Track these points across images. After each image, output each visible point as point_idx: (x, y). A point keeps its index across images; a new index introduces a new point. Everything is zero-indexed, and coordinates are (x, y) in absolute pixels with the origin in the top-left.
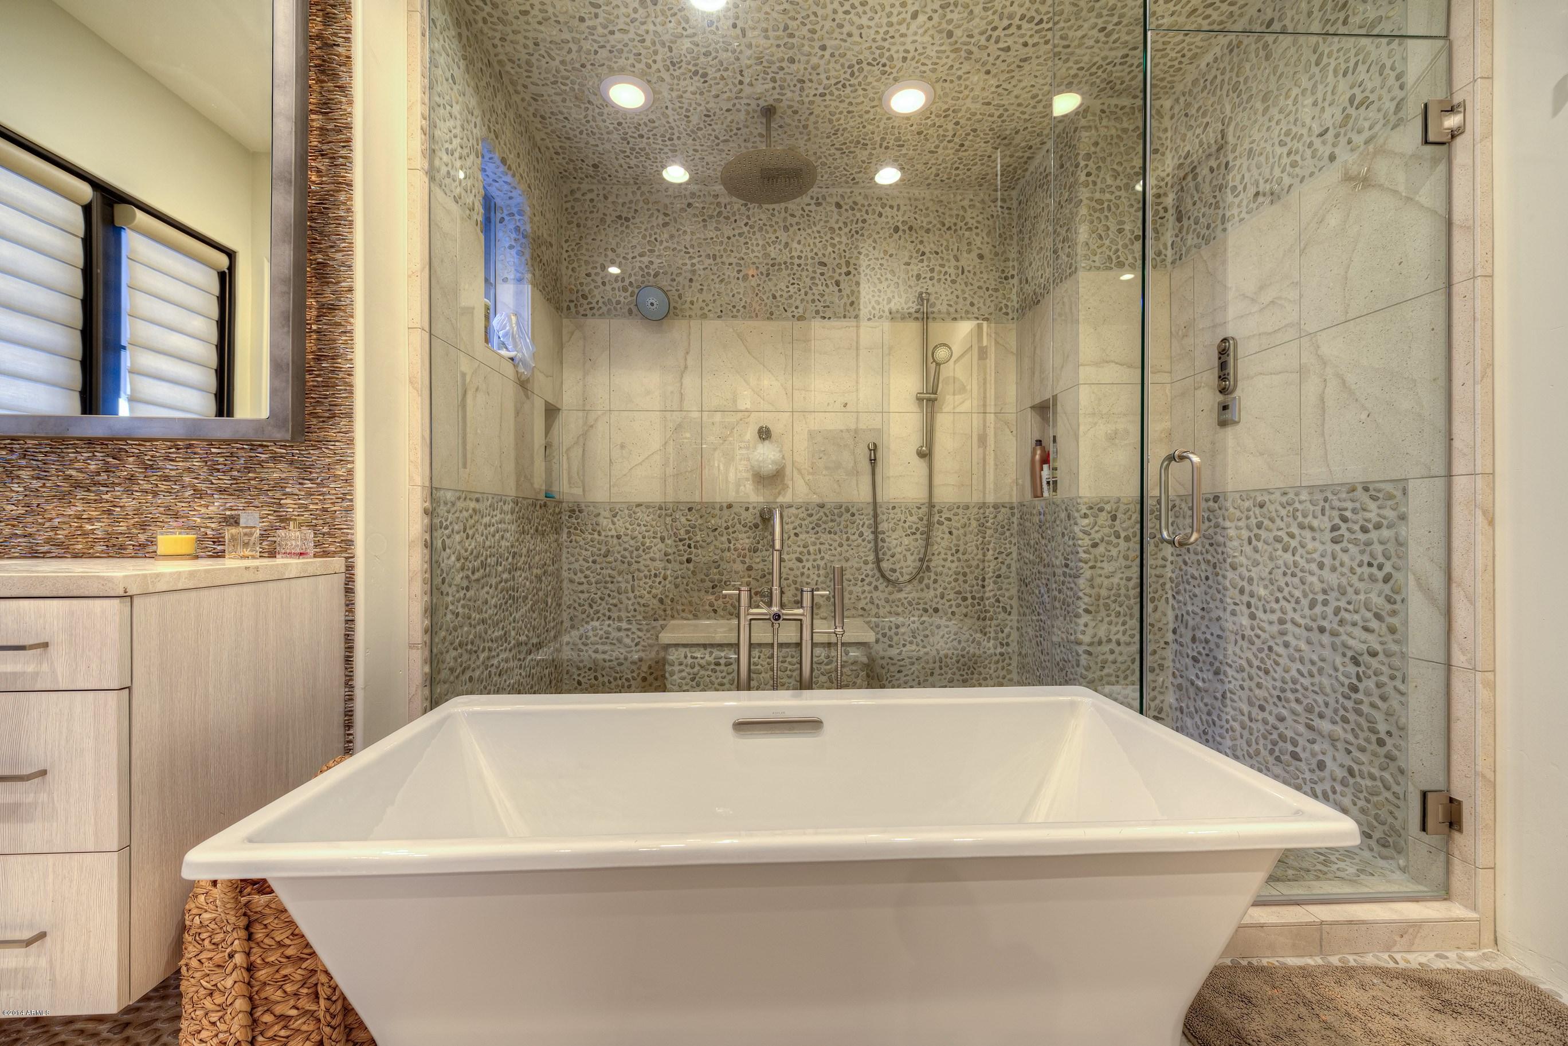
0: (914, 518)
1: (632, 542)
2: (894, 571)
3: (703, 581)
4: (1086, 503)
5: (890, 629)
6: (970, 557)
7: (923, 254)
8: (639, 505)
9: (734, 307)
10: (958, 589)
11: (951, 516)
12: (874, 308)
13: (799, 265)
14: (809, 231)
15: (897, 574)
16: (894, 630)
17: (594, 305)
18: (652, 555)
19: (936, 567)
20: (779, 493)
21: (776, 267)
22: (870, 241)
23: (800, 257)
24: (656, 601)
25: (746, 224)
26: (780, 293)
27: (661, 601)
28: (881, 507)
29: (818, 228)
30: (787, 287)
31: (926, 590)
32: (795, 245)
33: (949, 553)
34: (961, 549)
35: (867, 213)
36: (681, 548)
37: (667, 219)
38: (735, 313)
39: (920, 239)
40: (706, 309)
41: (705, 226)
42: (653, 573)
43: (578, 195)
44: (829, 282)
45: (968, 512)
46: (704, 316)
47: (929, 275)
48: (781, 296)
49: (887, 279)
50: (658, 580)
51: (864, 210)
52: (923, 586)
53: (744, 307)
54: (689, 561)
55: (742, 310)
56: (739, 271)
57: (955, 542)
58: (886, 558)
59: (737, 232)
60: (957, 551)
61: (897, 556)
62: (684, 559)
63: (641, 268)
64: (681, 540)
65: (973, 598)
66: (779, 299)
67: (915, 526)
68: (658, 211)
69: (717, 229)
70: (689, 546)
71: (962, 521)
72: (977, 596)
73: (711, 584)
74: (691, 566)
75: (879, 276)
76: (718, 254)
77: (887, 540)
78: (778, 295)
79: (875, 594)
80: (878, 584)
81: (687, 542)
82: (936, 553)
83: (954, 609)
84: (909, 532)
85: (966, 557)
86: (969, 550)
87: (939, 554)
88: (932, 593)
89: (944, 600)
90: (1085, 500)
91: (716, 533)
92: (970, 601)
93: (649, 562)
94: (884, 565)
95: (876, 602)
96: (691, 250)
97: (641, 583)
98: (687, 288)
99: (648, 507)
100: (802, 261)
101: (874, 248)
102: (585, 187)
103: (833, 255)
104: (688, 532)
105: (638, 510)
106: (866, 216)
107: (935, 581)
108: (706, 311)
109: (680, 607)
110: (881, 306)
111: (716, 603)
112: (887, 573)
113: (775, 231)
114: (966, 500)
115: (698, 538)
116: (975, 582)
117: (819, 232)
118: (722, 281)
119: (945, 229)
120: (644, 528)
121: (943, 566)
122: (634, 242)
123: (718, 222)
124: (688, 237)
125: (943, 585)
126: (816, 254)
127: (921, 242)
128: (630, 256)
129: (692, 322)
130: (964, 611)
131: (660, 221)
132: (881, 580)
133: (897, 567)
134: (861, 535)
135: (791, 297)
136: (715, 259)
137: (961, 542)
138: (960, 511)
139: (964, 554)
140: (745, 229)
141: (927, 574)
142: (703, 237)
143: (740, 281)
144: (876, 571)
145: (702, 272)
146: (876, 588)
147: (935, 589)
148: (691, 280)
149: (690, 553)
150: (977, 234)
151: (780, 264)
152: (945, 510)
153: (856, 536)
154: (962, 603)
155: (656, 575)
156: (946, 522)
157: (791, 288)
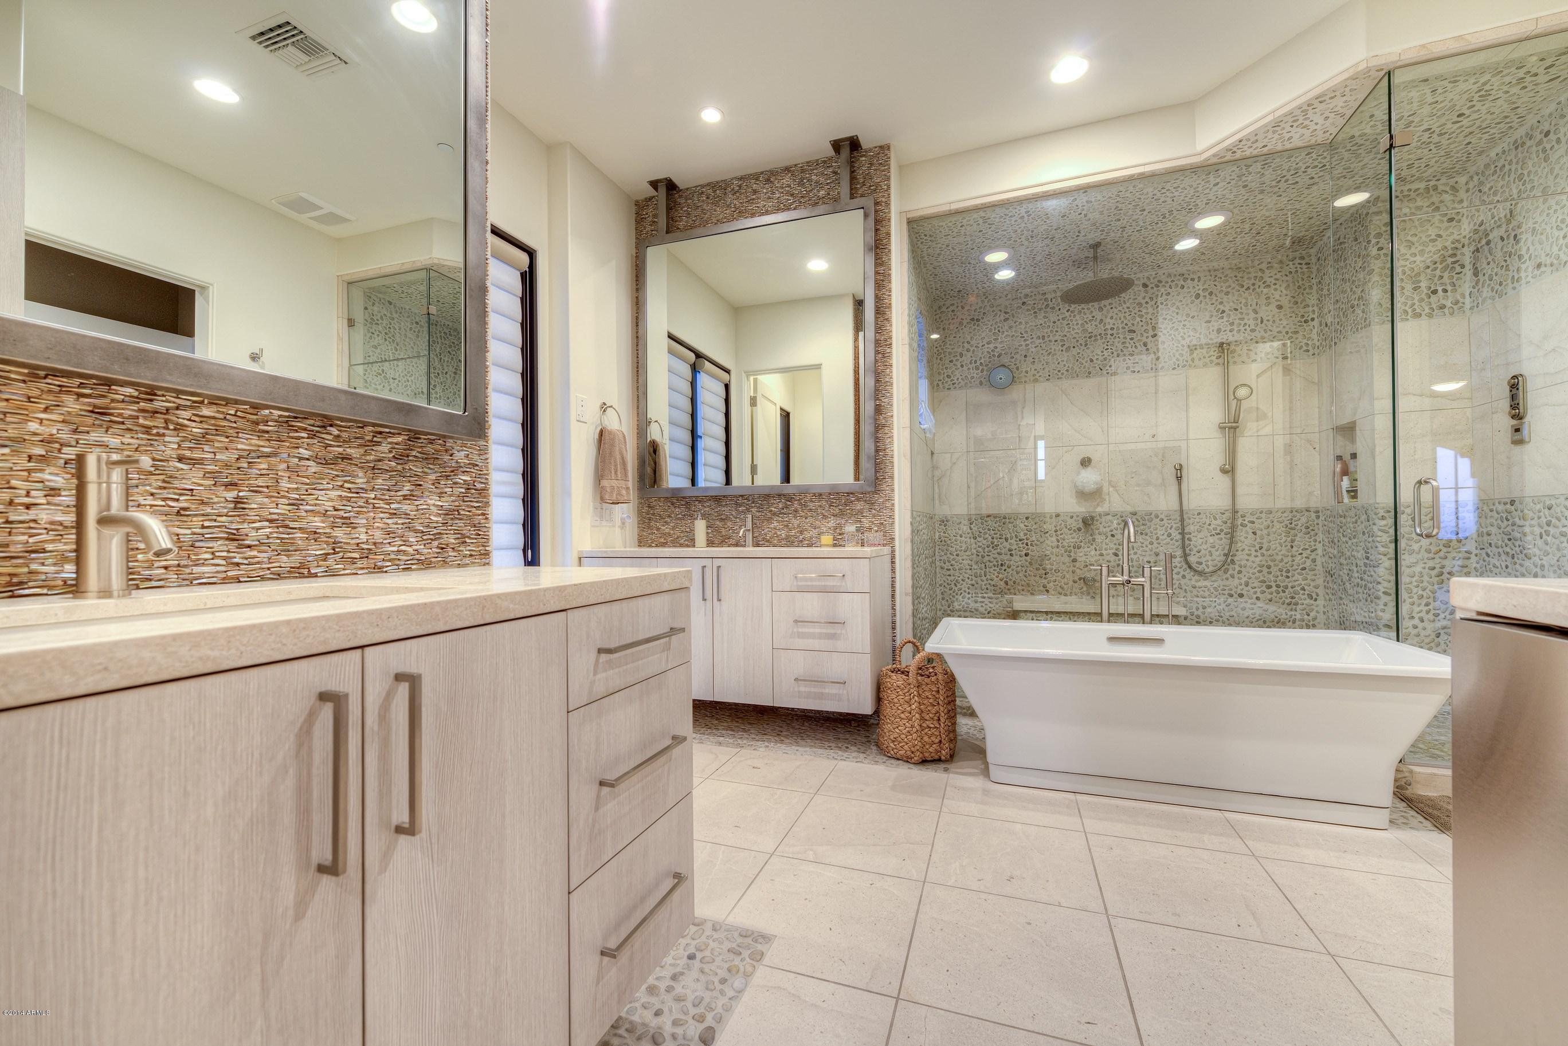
0: (1219, 522)
1: (984, 542)
2: (1200, 563)
3: (1037, 569)
4: (1383, 508)
5: (1198, 609)
6: (1274, 552)
7: (1223, 312)
8: (988, 516)
9: (1059, 371)
10: (1262, 578)
11: (1255, 520)
12: (1178, 360)
13: (1112, 335)
14: (1120, 308)
15: (1204, 565)
16: (1201, 610)
17: (955, 381)
18: (999, 550)
19: (1241, 560)
20: (1098, 505)
21: (1093, 338)
22: (1174, 309)
23: (1112, 329)
24: (1002, 583)
25: (1068, 311)
26: (1096, 357)
27: (1006, 583)
28: (1187, 513)
29: (1128, 305)
30: (1102, 352)
31: (1231, 579)
32: (1108, 320)
33: (1253, 549)
34: (1265, 546)
35: (1170, 287)
36: (1021, 546)
37: (1007, 316)
38: (1060, 376)
39: (1220, 300)
40: (1038, 375)
41: (1036, 317)
42: (1000, 563)
43: (944, 309)
44: (1137, 344)
45: (1271, 516)
46: (1036, 381)
47: (1229, 328)
48: (1097, 359)
49: (1189, 336)
50: (1003, 568)
51: (1168, 285)
52: (1228, 575)
53: (1067, 371)
54: (1026, 555)
55: (1065, 373)
56: (1062, 346)
57: (1258, 540)
58: (1192, 553)
59: (1060, 317)
60: (1261, 548)
61: (1203, 552)
62: (1023, 553)
63: (988, 352)
64: (1020, 540)
65: (1278, 586)
66: (1095, 361)
67: (1219, 528)
68: (1000, 311)
69: (1045, 317)
70: (1027, 545)
71: (1265, 523)
72: (1282, 585)
73: (1044, 572)
74: (1028, 558)
75: (1182, 334)
76: (1046, 335)
77: (1194, 539)
78: (1094, 359)
79: (1183, 582)
80: (1185, 573)
81: (1025, 541)
82: (1240, 549)
83: (1258, 594)
84: (1213, 532)
85: (1269, 553)
86: (1273, 547)
87: (1243, 550)
88: (1236, 581)
89: (1249, 588)
90: (1382, 505)
91: (1047, 535)
92: (1274, 588)
93: (996, 556)
94: (1192, 559)
95: (1184, 587)
96: (1025, 335)
97: (991, 570)
98: (1022, 362)
99: (995, 517)
100: (1114, 332)
101: (1177, 313)
102: (948, 303)
103: (1141, 324)
104: (1025, 534)
105: (988, 519)
106: (1169, 290)
107: (1240, 572)
108: (1037, 377)
109: (1020, 588)
110: (1185, 357)
111: (1048, 585)
112: (1194, 565)
113: (1092, 312)
114: (1269, 505)
115: (1034, 538)
116: (1279, 573)
117: (1128, 308)
118: (1049, 354)
119: (1244, 289)
120: (993, 532)
121: (1248, 560)
122: (983, 335)
123: (1046, 312)
124: (1023, 326)
125: (1247, 575)
126: (1126, 324)
127: (1221, 303)
128: (980, 345)
129: (1027, 386)
130: (1269, 597)
131: (1002, 318)
132: (1188, 570)
133: (1203, 560)
134: (1169, 535)
135: (1105, 359)
136: (1043, 339)
137: (1265, 541)
138: (1263, 515)
139: (1267, 550)
140: (1067, 314)
141: (1231, 566)
142: (1034, 324)
143: (1064, 353)
144: (1183, 564)
145: (1034, 350)
146: (1184, 577)
147: (1239, 579)
148: (1025, 356)
149: (1028, 549)
150: (1276, 290)
151: (1096, 336)
152: (1248, 515)
153: (1165, 536)
154: (1267, 591)
155: (1002, 565)
156: (1249, 525)
157: (1105, 352)
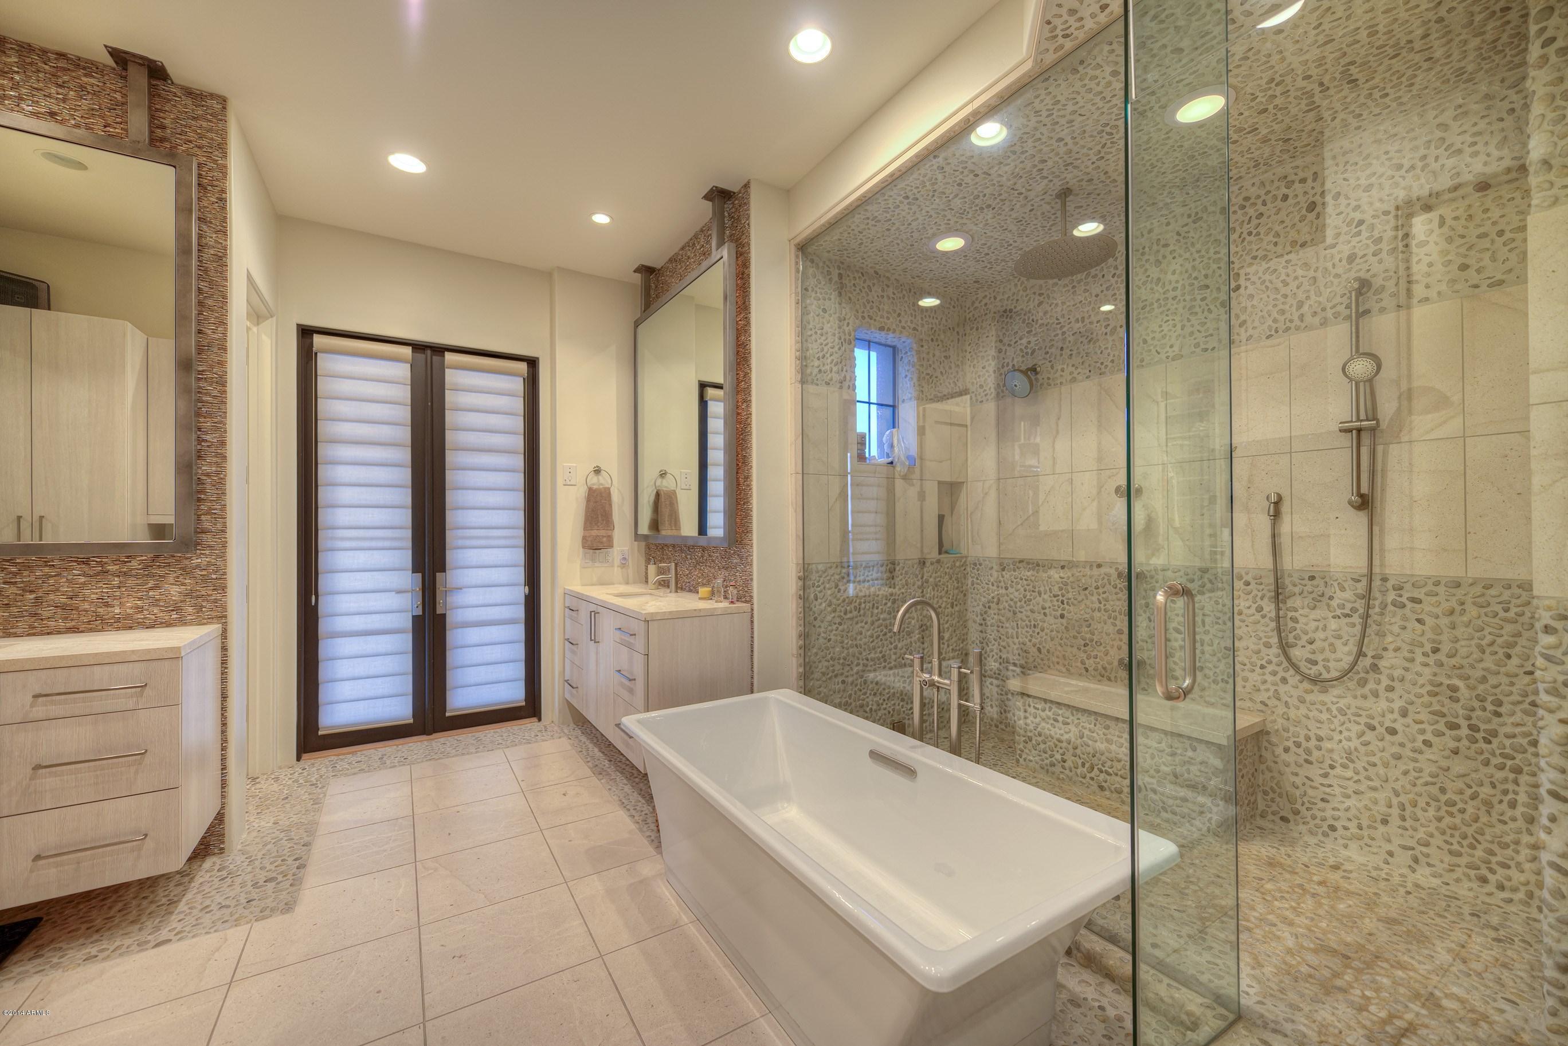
0: (1348, 595)
1: (1016, 594)
2: (1315, 663)
3: (1075, 637)
5: (1308, 739)
6: (1465, 662)
7: (1361, 222)
8: (1021, 561)
9: (1102, 363)
10: (1436, 707)
11: (1422, 596)
12: (1275, 321)
13: (1174, 298)
14: (1188, 255)
15: (1319, 667)
16: (1313, 742)
17: (988, 391)
18: (1031, 607)
19: (1392, 667)
20: (1153, 555)
21: (1148, 309)
22: (1270, 238)
23: (1175, 289)
24: (1035, 650)
25: (1113, 276)
26: (1152, 335)
27: (1039, 650)
28: (1290, 575)
29: (1198, 246)
30: (1161, 326)
31: (1372, 699)
32: (1170, 277)
33: (1419, 651)
34: (1445, 648)
35: (1264, 203)
36: (1056, 603)
37: (1041, 298)
38: (1103, 370)
39: (1354, 203)
40: (1076, 372)
41: (1074, 293)
42: (1033, 623)
43: (977, 304)
44: (1212, 307)
45: (1460, 592)
46: (1074, 380)
47: (1373, 248)
48: (1153, 338)
49: (1296, 278)
50: (1037, 630)
51: (1259, 202)
52: (1366, 690)
53: (1112, 361)
54: (1062, 616)
55: (1110, 365)
56: (1106, 327)
57: (1429, 635)
58: (1300, 643)
59: (1104, 286)
60: (1436, 650)
61: (1318, 644)
62: (1058, 614)
63: (1021, 350)
64: (1055, 596)
65: (1473, 728)
66: (1150, 342)
67: (1349, 606)
68: (1034, 293)
69: (1086, 291)
70: (1062, 602)
71: (1446, 606)
72: (1483, 727)
73: (1083, 642)
74: (1064, 621)
75: (1283, 277)
76: (1086, 315)
77: (1302, 620)
78: (1149, 339)
79: (1282, 689)
80: (1287, 675)
81: (1061, 598)
82: (1391, 647)
83: (1429, 736)
84: (1338, 612)
85: (1453, 661)
86: (1463, 651)
87: (1397, 650)
88: (1383, 704)
89: (1408, 720)
91: (1087, 592)
92: (1464, 731)
93: (1029, 613)
94: (1296, 653)
95: (1285, 698)
96: (1062, 320)
97: (1024, 631)
98: (1058, 357)
99: (1028, 563)
100: (1178, 293)
101: (1276, 244)
102: (981, 295)
103: (1219, 272)
104: (1061, 589)
105: (1020, 565)
106: (1262, 209)
107: (1390, 689)
108: (1075, 375)
109: (1055, 660)
110: (1288, 315)
111: (1087, 662)
112: (1303, 666)
113: (1146, 270)
114: (1455, 571)
115: (1070, 595)
116: (1476, 704)
117: (1198, 252)
118: (1090, 341)
119: (1402, 172)
120: (1025, 582)
121: (1406, 669)
122: (1016, 328)
123: (1086, 284)
124: (1059, 309)
125: (1406, 696)
126: (1196, 278)
127: (1357, 208)
128: (1012, 343)
129: (1063, 389)
130: (1453, 744)
131: (1037, 302)
132: (1292, 672)
133: (1319, 657)
134: (1260, 609)
135: (1164, 337)
136: (1083, 322)
137: (1444, 638)
138: (1441, 589)
139: (1451, 656)
140: (1113, 281)
141: (1372, 676)
142: (1072, 303)
143: (1108, 337)
144: (1282, 658)
145: (1071, 338)
146: (1284, 680)
147: (1390, 700)
148: (1062, 349)
149: (1064, 609)
150: (1475, 154)
151: (1152, 304)
152: (1408, 586)
153: (1253, 610)
154: (1448, 732)
155: (1035, 626)
156: (1409, 605)
157: (1165, 325)
